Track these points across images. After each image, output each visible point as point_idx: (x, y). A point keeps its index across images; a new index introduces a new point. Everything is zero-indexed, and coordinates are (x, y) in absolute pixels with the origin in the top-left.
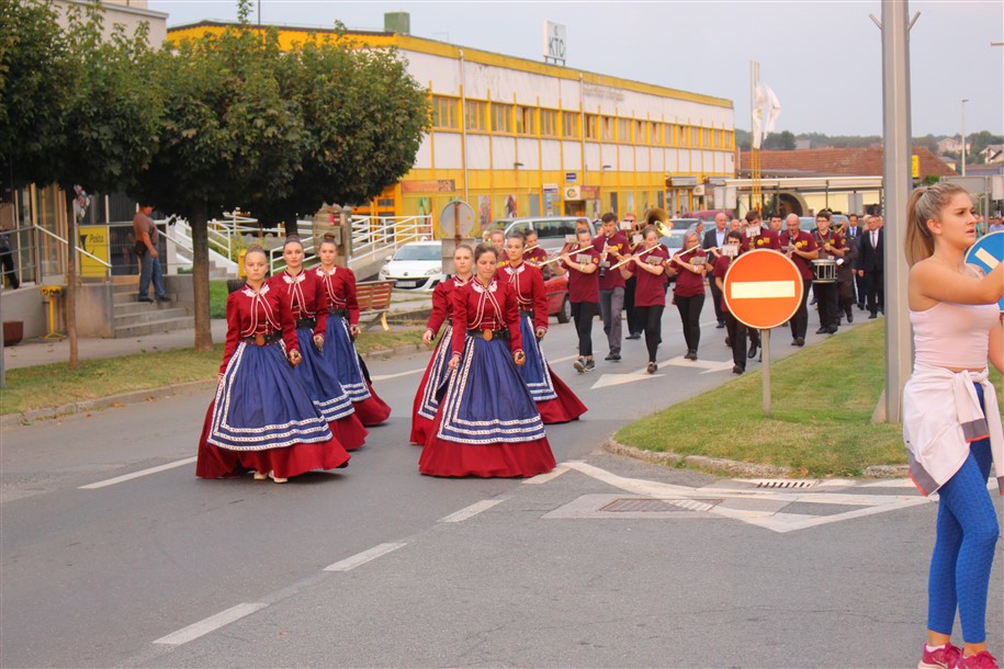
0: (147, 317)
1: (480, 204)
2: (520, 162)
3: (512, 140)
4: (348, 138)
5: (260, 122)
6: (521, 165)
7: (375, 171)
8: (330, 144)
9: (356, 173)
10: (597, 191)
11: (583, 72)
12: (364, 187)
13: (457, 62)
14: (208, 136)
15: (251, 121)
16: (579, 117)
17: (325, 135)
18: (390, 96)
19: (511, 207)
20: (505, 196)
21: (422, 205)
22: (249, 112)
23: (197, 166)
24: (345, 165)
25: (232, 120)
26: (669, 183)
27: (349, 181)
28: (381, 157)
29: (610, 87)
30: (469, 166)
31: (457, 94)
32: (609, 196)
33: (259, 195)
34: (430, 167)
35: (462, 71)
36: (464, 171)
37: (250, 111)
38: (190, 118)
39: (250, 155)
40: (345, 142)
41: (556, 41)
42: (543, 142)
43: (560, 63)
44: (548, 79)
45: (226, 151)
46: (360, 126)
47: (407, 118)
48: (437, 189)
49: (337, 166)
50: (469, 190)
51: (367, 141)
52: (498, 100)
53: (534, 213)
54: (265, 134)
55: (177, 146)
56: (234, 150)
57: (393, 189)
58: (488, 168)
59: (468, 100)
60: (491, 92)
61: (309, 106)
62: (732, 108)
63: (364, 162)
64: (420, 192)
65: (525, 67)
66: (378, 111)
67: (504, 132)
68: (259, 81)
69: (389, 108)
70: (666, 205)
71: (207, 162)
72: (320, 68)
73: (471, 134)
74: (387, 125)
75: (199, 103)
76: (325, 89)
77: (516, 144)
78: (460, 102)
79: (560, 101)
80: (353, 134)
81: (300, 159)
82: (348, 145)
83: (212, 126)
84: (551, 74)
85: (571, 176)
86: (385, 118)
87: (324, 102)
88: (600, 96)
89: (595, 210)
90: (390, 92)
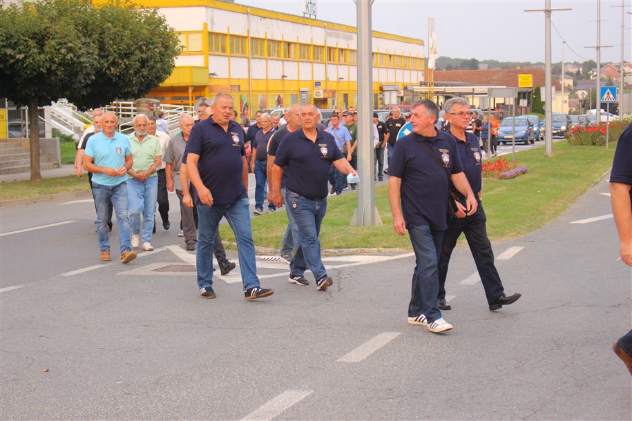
0: (23, 163)
1: (259, 100)
2: (285, 75)
3: (281, 62)
4: (125, 60)
5: (63, 51)
6: (286, 77)
7: (142, 79)
8: (114, 64)
9: (130, 81)
10: (334, 92)
11: (327, 22)
12: (135, 89)
13: (246, 15)
14: (31, 58)
15: (59, 50)
16: (324, 49)
17: (111, 58)
19: (279, 102)
20: (275, 95)
22: (58, 45)
23: (26, 75)
24: (124, 76)
25: (47, 49)
26: (381, 89)
27: (127, 85)
28: (145, 72)
29: (344, 31)
30: (252, 77)
31: (245, 35)
32: (342, 96)
34: (227, 77)
35: (249, 21)
36: (249, 80)
38: (21, 47)
39: (58, 69)
40: (123, 63)
41: (310, 5)
42: (300, 64)
43: (313, 17)
44: (304, 26)
45: (43, 67)
46: (132, 54)
47: (163, 50)
48: (229, 90)
49: (119, 77)
50: (252, 91)
51: (137, 63)
52: (272, 39)
54: (66, 58)
55: (13, 64)
56: (48, 66)
57: (204, 90)
58: (265, 78)
59: (252, 38)
60: (268, 33)
61: (102, 42)
62: (423, 45)
63: (136, 74)
65: (289, 19)
66: (144, 45)
67: (276, 57)
69: (151, 43)
70: (379, 102)
71: (30, 73)
72: (111, 19)
73: (254, 58)
74: (149, 53)
75: (27, 39)
76: (111, 32)
77: (283, 64)
78: (247, 39)
79: (312, 39)
80: (128, 58)
81: (94, 72)
82: (125, 64)
83: (34, 53)
84: (306, 23)
85: (318, 84)
86: (148, 49)
87: (111, 39)
88: (338, 37)
89: (333, 104)
90: (153, 34)
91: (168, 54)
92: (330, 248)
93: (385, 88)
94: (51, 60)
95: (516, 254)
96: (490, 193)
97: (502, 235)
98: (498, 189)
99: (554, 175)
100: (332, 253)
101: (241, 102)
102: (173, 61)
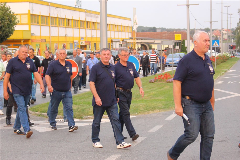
1: (55, 46)
2: (67, 34)
3: (65, 28)
6: (67, 35)
10: (90, 42)
11: (86, 10)
13: (48, 6)
16: (85, 22)
18: (4, 16)
19: (64, 47)
20: (62, 44)
21: (37, 46)
26: (112, 41)
29: (94, 14)
30: (51, 35)
31: (48, 15)
32: (94, 44)
34: (40, 35)
35: (50, 9)
36: (50, 37)
41: (78, 1)
42: (74, 29)
43: (80, 7)
44: (76, 12)
47: (9, 22)
48: (41, 41)
50: (51, 42)
52: (61, 17)
53: (71, 48)
57: (29, 41)
58: (57, 36)
59: (51, 17)
60: (59, 15)
62: (131, 20)
64: (37, 42)
65: (69, 8)
67: (62, 26)
69: (3, 19)
70: (111, 47)
73: (52, 26)
77: (66, 29)
78: (49, 17)
79: (79, 18)
84: (77, 10)
85: (82, 38)
88: (92, 17)
89: (89, 48)
90: (4, 15)
91: (11, 25)
92: (88, 115)
93: (113, 41)
95: (174, 117)
96: (162, 89)
97: (168, 108)
98: (166, 87)
100: (89, 117)
101: (46, 47)
102: (14, 27)
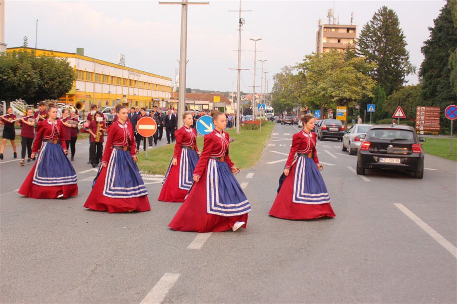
1: (98, 102)
2: (110, 91)
3: (108, 85)
7: (59, 91)
8: (47, 83)
9: (54, 91)
10: (132, 100)
11: (130, 68)
12: (56, 95)
13: (93, 63)
14: (10, 79)
15: (23, 75)
16: (128, 80)
17: (45, 80)
19: (107, 104)
20: (105, 100)
23: (7, 87)
24: (51, 89)
25: (18, 75)
26: (152, 100)
27: (52, 93)
28: (61, 87)
29: (137, 73)
30: (96, 92)
31: (93, 72)
32: (135, 102)
33: (25, 96)
34: (84, 91)
35: (95, 66)
36: (94, 93)
37: (23, 73)
38: (6, 73)
39: (22, 85)
40: (51, 83)
41: (122, 59)
42: (117, 86)
43: (123, 65)
45: (16, 83)
46: (55, 79)
47: (69, 77)
48: (86, 97)
49: (48, 89)
50: (95, 98)
51: (57, 83)
52: (105, 74)
54: (27, 79)
56: (18, 83)
57: (73, 96)
58: (101, 92)
59: (96, 73)
60: (103, 71)
61: (41, 72)
62: (171, 80)
63: (56, 88)
64: (81, 98)
65: (113, 65)
66: (61, 75)
67: (106, 83)
68: (26, 65)
69: (64, 74)
71: (10, 86)
72: (45, 62)
73: (97, 83)
74: (63, 79)
75: (9, 70)
76: (46, 68)
78: (94, 74)
79: (123, 75)
80: (53, 81)
81: (38, 87)
83: (11, 76)
84: (120, 68)
85: (125, 96)
86: (63, 77)
87: (46, 71)
88: (134, 75)
90: (65, 70)
91: (71, 80)
94: (20, 80)
95: (253, 176)
99: (246, 142)
102: (73, 83)
